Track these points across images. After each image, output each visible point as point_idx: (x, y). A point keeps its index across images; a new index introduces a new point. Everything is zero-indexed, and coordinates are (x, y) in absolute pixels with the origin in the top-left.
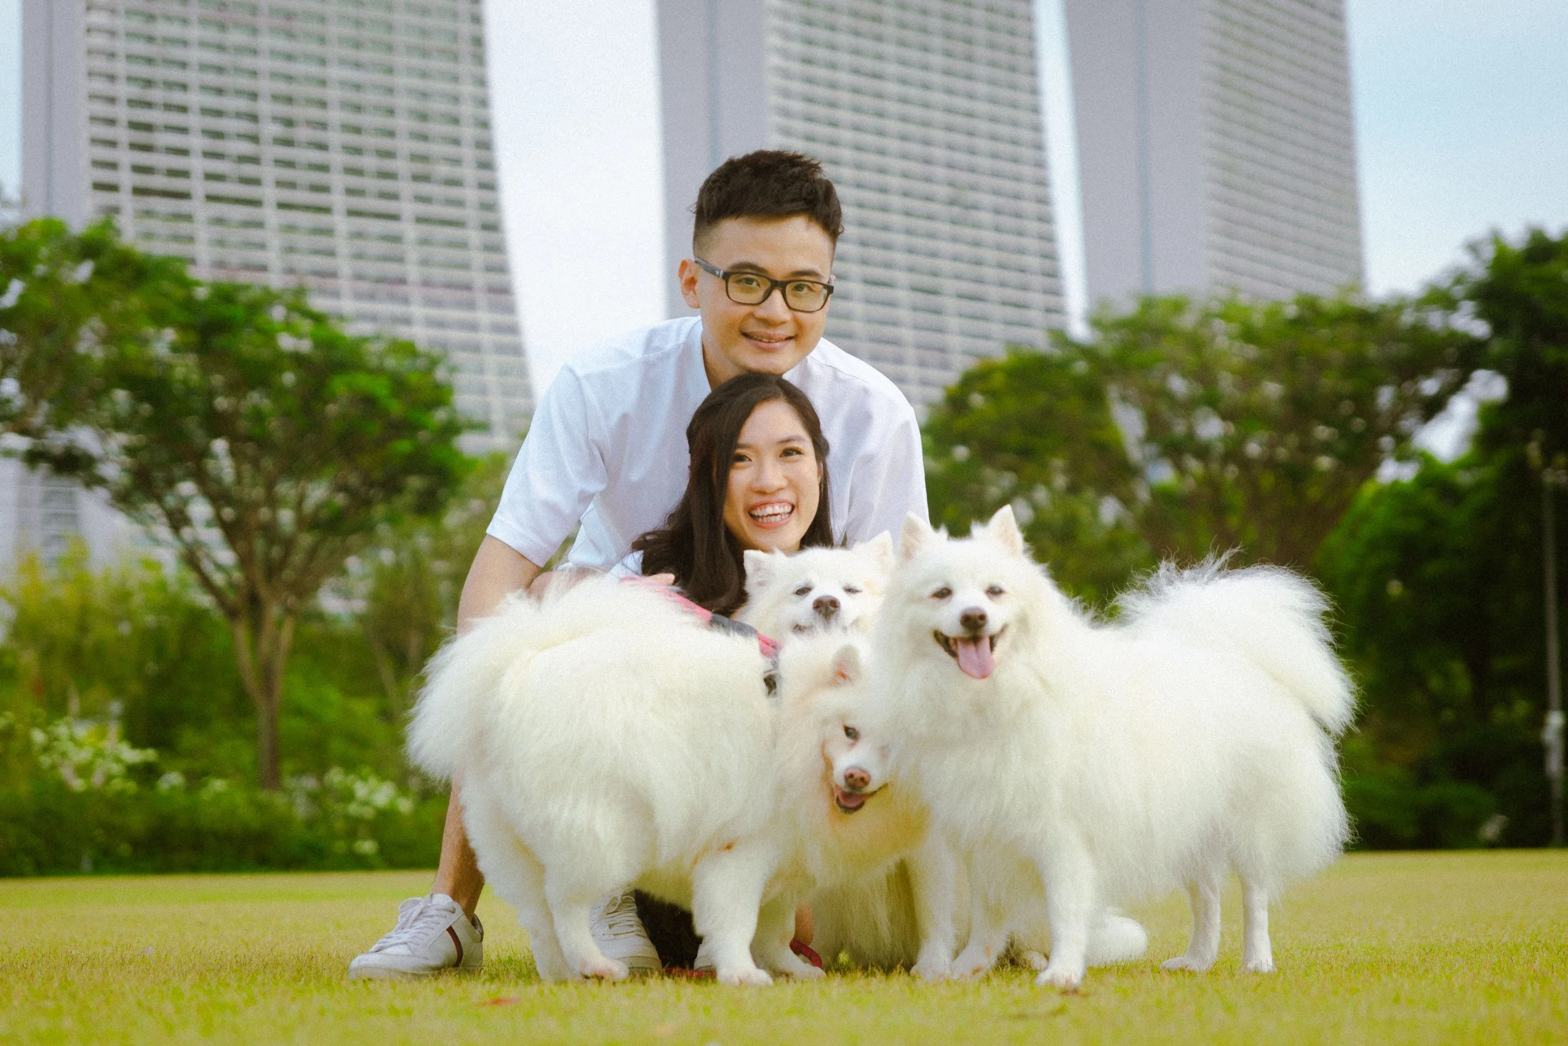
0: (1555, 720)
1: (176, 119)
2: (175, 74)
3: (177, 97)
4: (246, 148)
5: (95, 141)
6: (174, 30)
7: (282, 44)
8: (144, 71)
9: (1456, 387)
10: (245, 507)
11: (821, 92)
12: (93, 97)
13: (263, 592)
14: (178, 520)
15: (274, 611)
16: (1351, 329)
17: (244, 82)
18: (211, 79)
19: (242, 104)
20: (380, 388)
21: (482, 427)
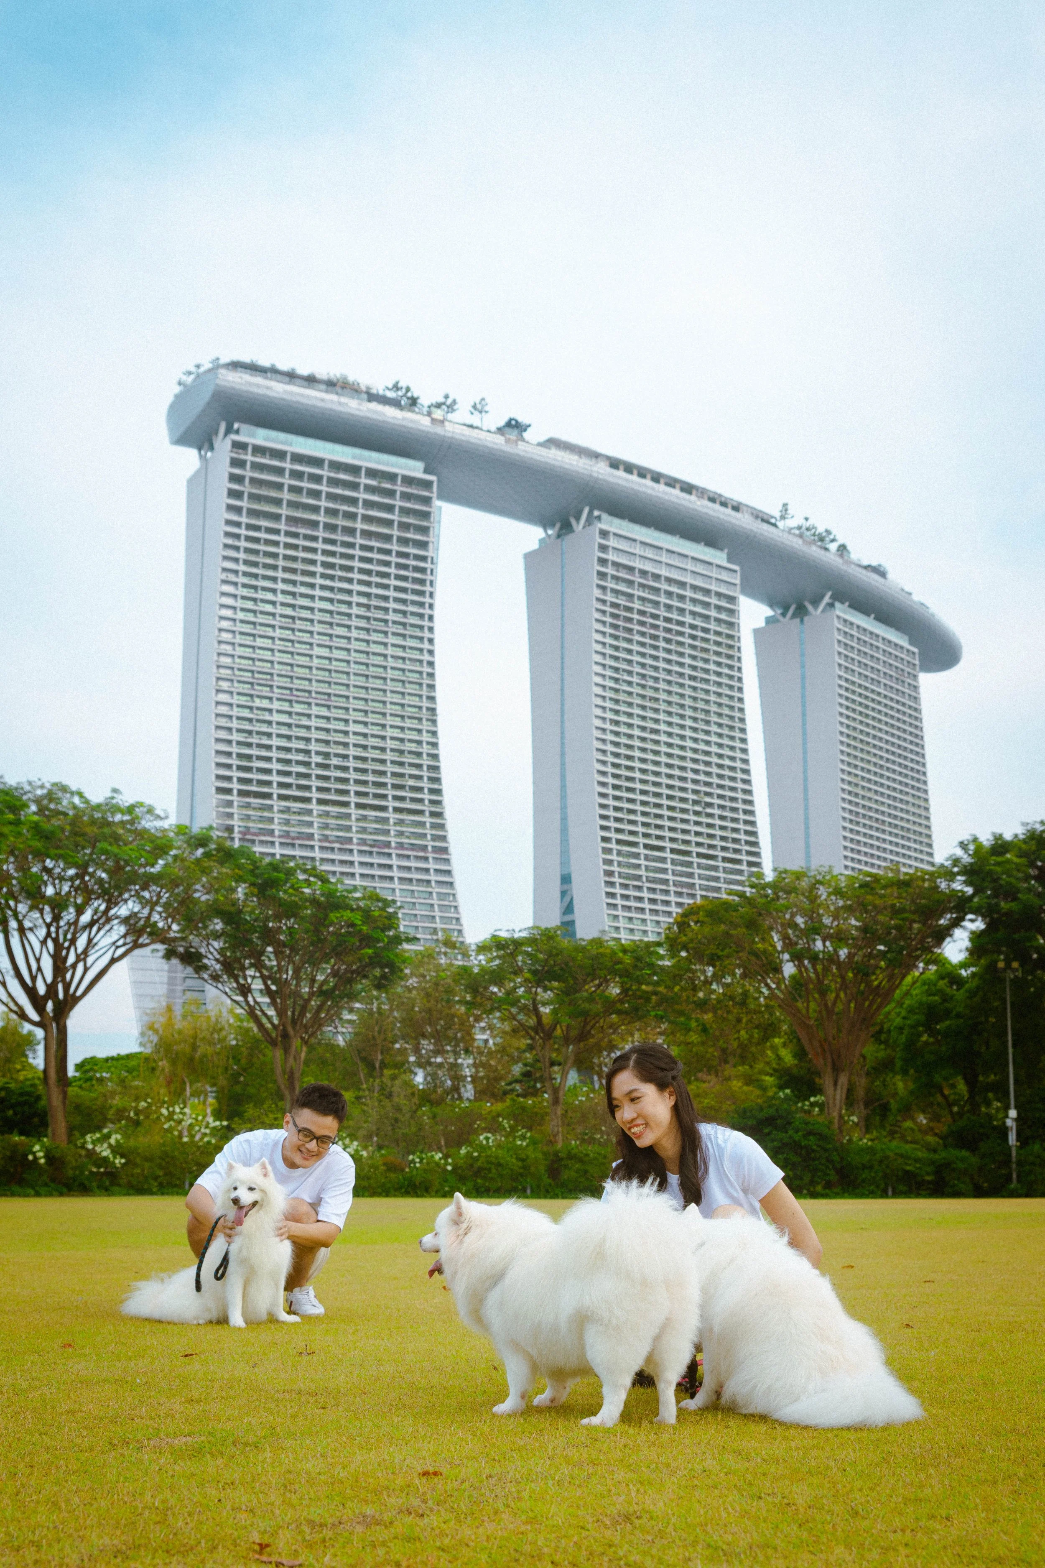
0: (1013, 1113)
1: (264, 753)
2: (264, 728)
3: (265, 741)
4: (302, 769)
5: (218, 765)
6: (265, 704)
7: (324, 712)
8: (247, 726)
9: (956, 923)
10: (282, 984)
11: (624, 740)
12: (218, 740)
13: (291, 1032)
14: (245, 991)
15: (296, 1043)
16: (895, 891)
17: (303, 733)
18: (284, 731)
19: (301, 745)
20: (357, 918)
21: (414, 940)
